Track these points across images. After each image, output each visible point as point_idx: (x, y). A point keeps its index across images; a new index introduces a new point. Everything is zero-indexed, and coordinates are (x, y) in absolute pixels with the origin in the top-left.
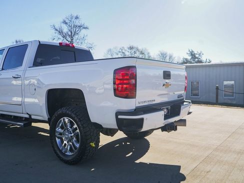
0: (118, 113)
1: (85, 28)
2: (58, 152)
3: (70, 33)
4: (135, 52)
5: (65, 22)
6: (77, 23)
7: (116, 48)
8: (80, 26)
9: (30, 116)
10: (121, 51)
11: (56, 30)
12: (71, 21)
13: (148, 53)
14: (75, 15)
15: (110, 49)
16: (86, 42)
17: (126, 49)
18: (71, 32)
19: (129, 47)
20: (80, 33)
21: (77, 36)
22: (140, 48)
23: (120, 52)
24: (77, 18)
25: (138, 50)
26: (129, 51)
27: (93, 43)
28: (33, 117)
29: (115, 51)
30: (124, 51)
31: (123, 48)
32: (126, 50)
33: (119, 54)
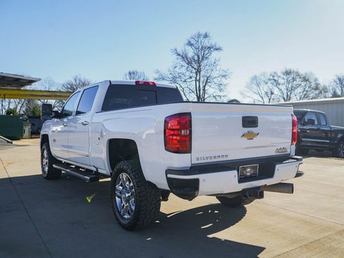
0: (168, 171)
1: (217, 49)
2: (117, 213)
3: (196, 58)
4: (294, 79)
5: (190, 44)
6: (206, 43)
7: (264, 74)
8: (210, 48)
9: (97, 169)
10: (271, 78)
11: (179, 55)
12: (198, 41)
13: (316, 80)
14: (204, 33)
15: (256, 77)
16: (218, 68)
17: (279, 74)
18: (198, 57)
19: (284, 71)
20: (210, 57)
21: (206, 62)
22: (302, 72)
23: (270, 80)
24: (206, 36)
25: (298, 75)
26: (285, 77)
27: (228, 70)
28: (100, 171)
29: (263, 78)
30: (276, 78)
31: (275, 73)
32: (279, 77)
33: (269, 82)
